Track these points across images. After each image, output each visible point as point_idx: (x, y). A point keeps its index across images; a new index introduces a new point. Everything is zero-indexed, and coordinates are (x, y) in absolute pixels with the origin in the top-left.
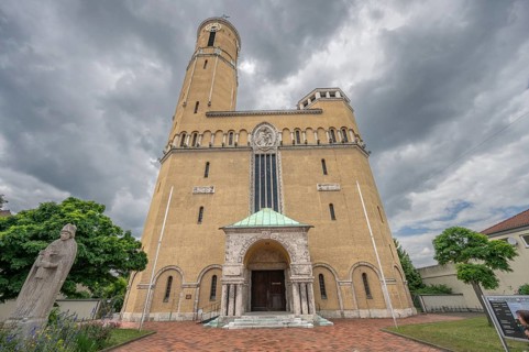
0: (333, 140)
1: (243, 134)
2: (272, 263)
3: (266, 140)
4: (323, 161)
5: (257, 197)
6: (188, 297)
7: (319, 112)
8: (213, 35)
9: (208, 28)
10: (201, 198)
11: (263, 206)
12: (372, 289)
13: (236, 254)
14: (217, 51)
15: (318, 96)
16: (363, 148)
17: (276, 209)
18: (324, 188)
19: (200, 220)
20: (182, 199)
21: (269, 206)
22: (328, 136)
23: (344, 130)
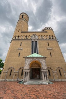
0: (50, 38)
1: (29, 36)
2: (36, 67)
3: (35, 38)
4: (48, 43)
5: (33, 51)
6: (16, 75)
7: (47, 32)
8: (23, 16)
9: (22, 15)
10: (19, 51)
11: (34, 53)
12: (62, 74)
13: (27, 64)
14: (24, 19)
15: (46, 29)
16: (57, 40)
17: (37, 53)
18: (49, 49)
19: (19, 56)
20: (15, 51)
21: (36, 53)
22: (49, 37)
23: (52, 36)
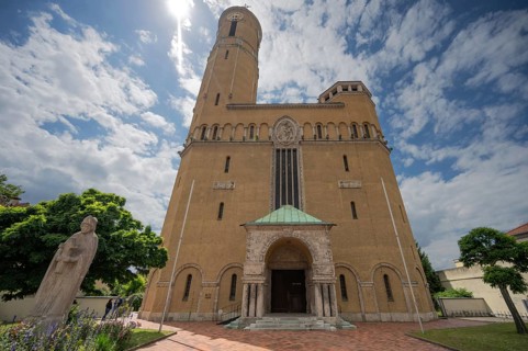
0: (355, 135)
1: (264, 127)
2: (292, 262)
3: (287, 134)
4: (345, 157)
5: (277, 193)
6: (208, 297)
7: (340, 106)
8: (234, 24)
9: (230, 18)
10: (221, 193)
11: (284, 203)
12: (394, 292)
13: (257, 252)
14: (238, 41)
15: (340, 89)
16: (385, 143)
17: (297, 206)
18: (346, 185)
19: (220, 216)
20: (202, 194)
21: (290, 203)
22: (350, 131)
23: (366, 126)
